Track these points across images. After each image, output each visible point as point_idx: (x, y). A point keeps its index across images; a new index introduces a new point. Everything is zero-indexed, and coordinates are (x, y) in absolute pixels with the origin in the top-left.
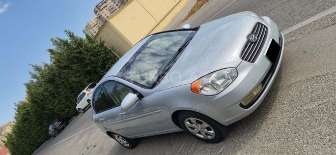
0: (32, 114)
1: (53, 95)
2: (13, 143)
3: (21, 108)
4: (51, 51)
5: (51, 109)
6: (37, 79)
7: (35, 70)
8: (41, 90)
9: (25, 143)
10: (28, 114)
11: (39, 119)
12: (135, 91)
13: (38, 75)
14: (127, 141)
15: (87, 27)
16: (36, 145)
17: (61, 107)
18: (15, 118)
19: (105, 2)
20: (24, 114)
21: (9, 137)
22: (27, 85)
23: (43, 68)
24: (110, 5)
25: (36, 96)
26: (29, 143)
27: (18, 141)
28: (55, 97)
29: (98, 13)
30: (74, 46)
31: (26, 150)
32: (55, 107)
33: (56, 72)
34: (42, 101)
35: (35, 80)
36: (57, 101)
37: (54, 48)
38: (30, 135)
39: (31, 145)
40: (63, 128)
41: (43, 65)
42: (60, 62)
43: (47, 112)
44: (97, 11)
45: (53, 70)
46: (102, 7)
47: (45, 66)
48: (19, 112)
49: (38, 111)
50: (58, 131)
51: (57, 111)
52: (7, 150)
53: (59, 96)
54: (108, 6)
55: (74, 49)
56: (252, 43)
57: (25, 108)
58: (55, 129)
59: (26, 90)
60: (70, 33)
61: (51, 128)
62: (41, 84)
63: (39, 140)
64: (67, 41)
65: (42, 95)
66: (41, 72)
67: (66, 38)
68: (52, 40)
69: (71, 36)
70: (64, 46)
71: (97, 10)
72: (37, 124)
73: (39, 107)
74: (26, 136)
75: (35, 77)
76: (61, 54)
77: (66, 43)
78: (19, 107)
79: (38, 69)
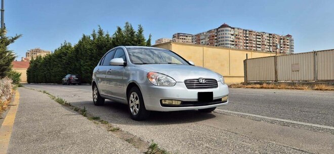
0: (67, 57)
1: (92, 56)
2: (37, 64)
3: (66, 47)
4: (119, 29)
5: (81, 65)
6: (94, 39)
7: (99, 33)
8: (89, 47)
9: (43, 72)
10: (66, 55)
11: (68, 64)
12: (125, 60)
13: (97, 36)
14: (98, 97)
15: (159, 40)
16: (47, 80)
17: (88, 69)
18: (56, 50)
19: (187, 36)
20: (63, 53)
21: (39, 58)
22: (84, 36)
23: (104, 35)
24: (188, 40)
25: (82, 48)
26: (45, 74)
27: (40, 66)
28: (91, 60)
29: (175, 38)
30: (135, 39)
31: (38, 77)
32: (85, 66)
33: (109, 45)
34: (81, 54)
35: (92, 38)
36: (90, 63)
37: (123, 29)
38: (52, 69)
39: (45, 77)
40: (74, 84)
41: (106, 34)
42: (117, 41)
43: (77, 64)
44: (175, 37)
45: (108, 41)
46: (181, 37)
47: (107, 35)
48: (62, 48)
49: (73, 58)
50: (70, 83)
51: (83, 69)
52: (28, 65)
53: (95, 61)
54: (186, 41)
55: (133, 41)
56: (198, 82)
57: (68, 49)
58: (69, 79)
59: (81, 39)
60: (141, 29)
61: (68, 76)
62: (93, 44)
63: (52, 78)
64: (135, 32)
65: (86, 51)
66: (100, 37)
67: (136, 30)
68: (127, 23)
69: (140, 31)
70: (130, 34)
71: (177, 36)
72: (63, 66)
73: (76, 57)
74: (49, 67)
75: (94, 36)
76: (123, 36)
77: (132, 33)
78: (65, 46)
79: (101, 33)
